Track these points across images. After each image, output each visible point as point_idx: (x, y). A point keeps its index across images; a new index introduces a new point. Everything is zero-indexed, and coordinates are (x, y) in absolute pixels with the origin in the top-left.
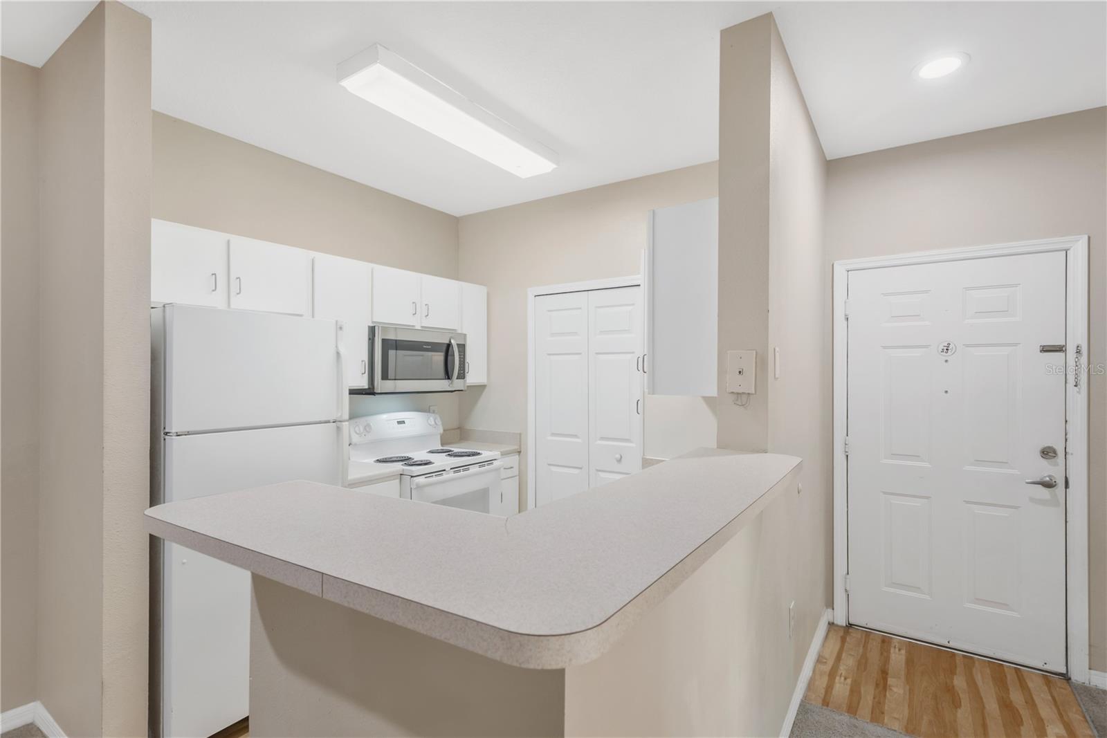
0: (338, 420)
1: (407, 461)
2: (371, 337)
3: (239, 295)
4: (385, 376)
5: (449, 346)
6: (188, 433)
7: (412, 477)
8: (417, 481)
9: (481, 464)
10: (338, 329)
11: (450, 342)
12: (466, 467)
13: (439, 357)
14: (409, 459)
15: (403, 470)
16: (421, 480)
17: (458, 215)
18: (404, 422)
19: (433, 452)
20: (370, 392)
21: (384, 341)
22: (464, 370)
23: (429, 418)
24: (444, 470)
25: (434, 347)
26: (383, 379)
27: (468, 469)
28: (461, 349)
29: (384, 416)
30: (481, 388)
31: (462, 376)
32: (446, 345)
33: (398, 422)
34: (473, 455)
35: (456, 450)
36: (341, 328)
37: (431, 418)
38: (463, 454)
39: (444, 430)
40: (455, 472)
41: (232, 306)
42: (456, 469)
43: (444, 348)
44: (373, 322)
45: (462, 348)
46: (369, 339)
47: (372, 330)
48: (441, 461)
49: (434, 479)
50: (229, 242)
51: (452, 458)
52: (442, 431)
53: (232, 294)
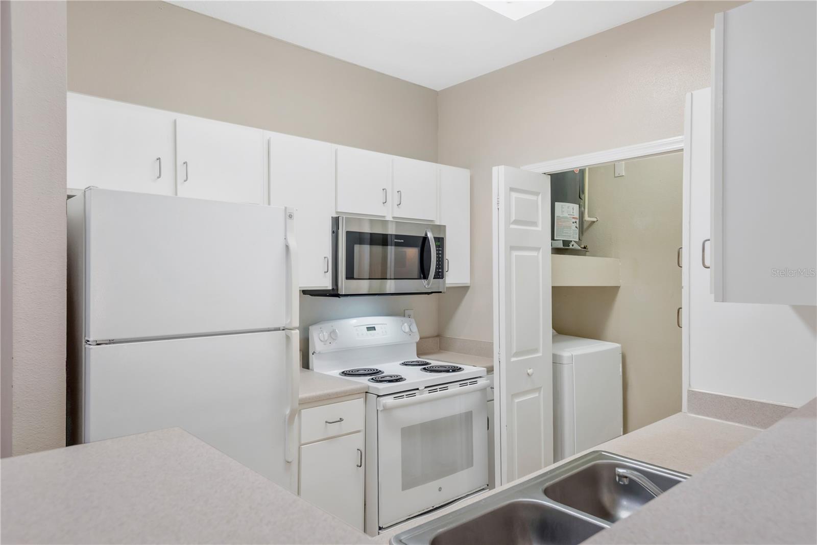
0: (287, 327)
1: (375, 375)
2: (335, 230)
3: (186, 182)
4: (350, 276)
5: (425, 239)
6: (111, 342)
7: (378, 396)
8: (384, 401)
9: (462, 382)
10: (288, 217)
11: (426, 235)
12: (444, 385)
13: (412, 253)
14: (378, 372)
15: (369, 387)
16: (389, 401)
17: (438, 89)
18: (374, 328)
19: (406, 365)
20: (334, 293)
21: (349, 233)
22: (443, 268)
23: (403, 324)
24: (418, 389)
25: (405, 241)
26: (347, 278)
27: (446, 388)
28: (439, 244)
29: (354, 321)
30: (465, 289)
31: (440, 275)
32: (421, 239)
33: (367, 328)
34: (454, 371)
35: (434, 363)
36: (291, 216)
37: (406, 324)
38: (440, 369)
39: (421, 338)
40: (430, 392)
41: (179, 195)
42: (431, 388)
43: (420, 243)
44: (337, 213)
45: (440, 242)
46: (333, 232)
47: (336, 221)
48: (415, 377)
49: (406, 400)
50: (175, 122)
51: (428, 374)
52: (418, 339)
53: (180, 181)
